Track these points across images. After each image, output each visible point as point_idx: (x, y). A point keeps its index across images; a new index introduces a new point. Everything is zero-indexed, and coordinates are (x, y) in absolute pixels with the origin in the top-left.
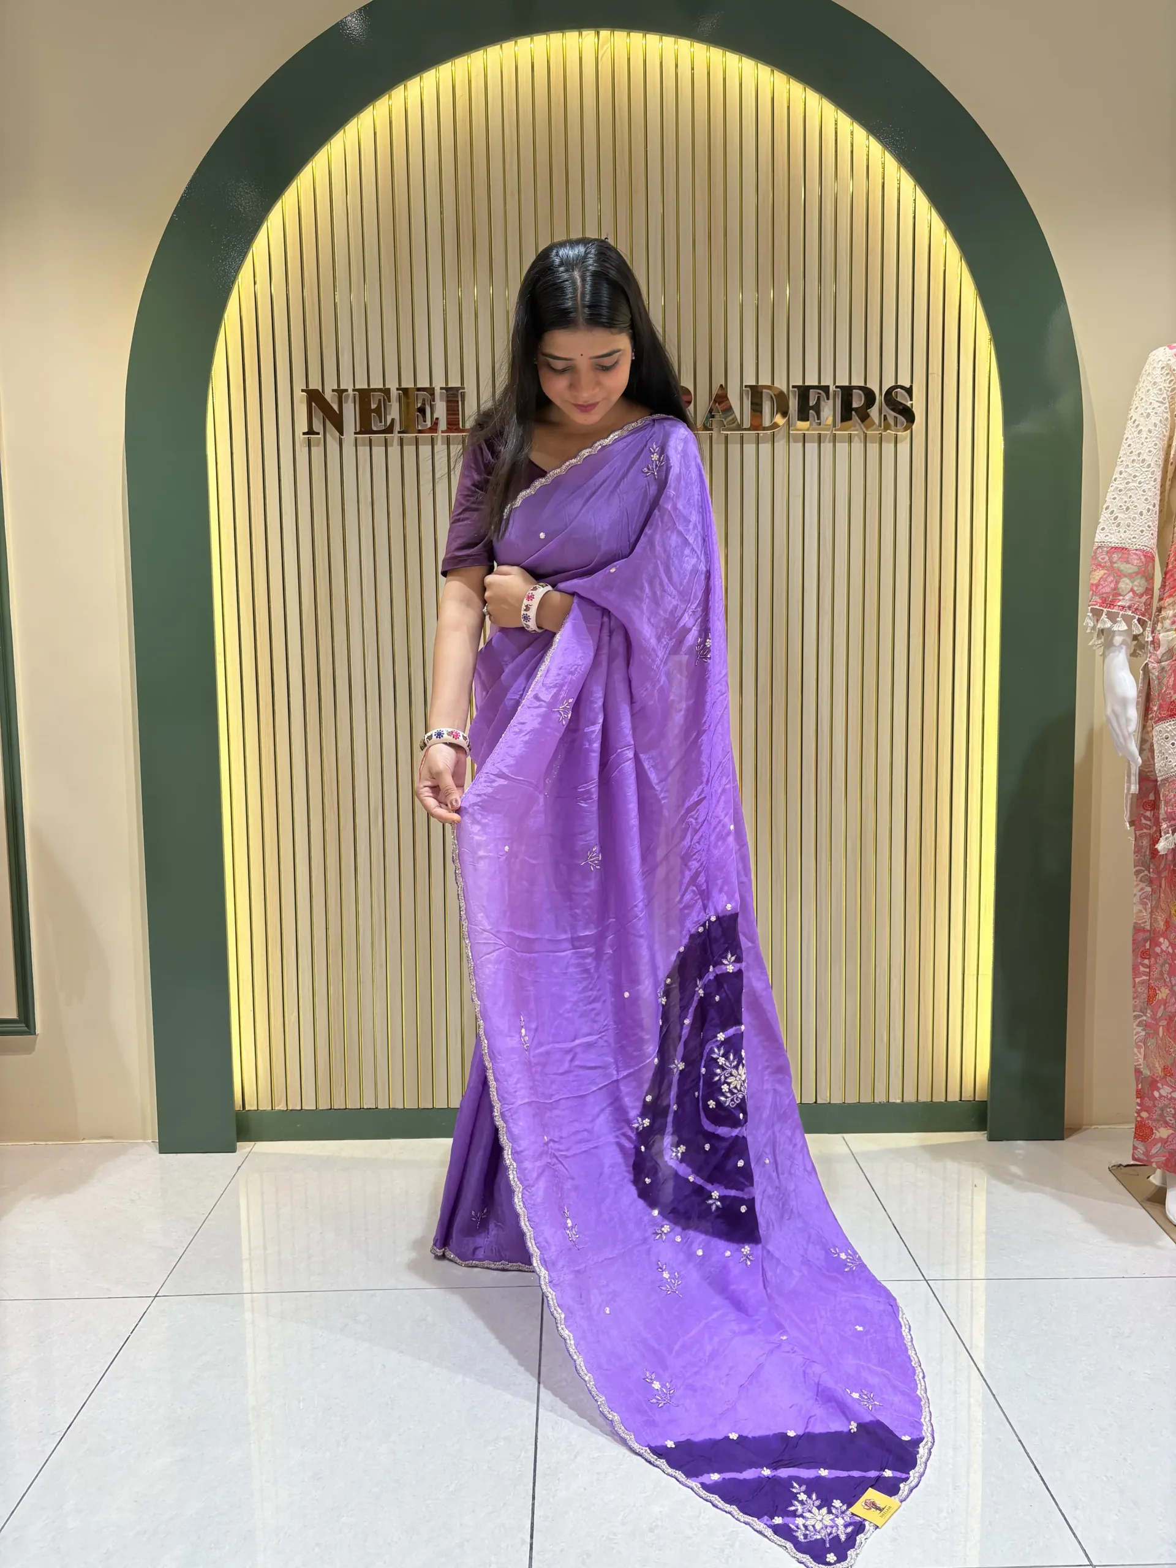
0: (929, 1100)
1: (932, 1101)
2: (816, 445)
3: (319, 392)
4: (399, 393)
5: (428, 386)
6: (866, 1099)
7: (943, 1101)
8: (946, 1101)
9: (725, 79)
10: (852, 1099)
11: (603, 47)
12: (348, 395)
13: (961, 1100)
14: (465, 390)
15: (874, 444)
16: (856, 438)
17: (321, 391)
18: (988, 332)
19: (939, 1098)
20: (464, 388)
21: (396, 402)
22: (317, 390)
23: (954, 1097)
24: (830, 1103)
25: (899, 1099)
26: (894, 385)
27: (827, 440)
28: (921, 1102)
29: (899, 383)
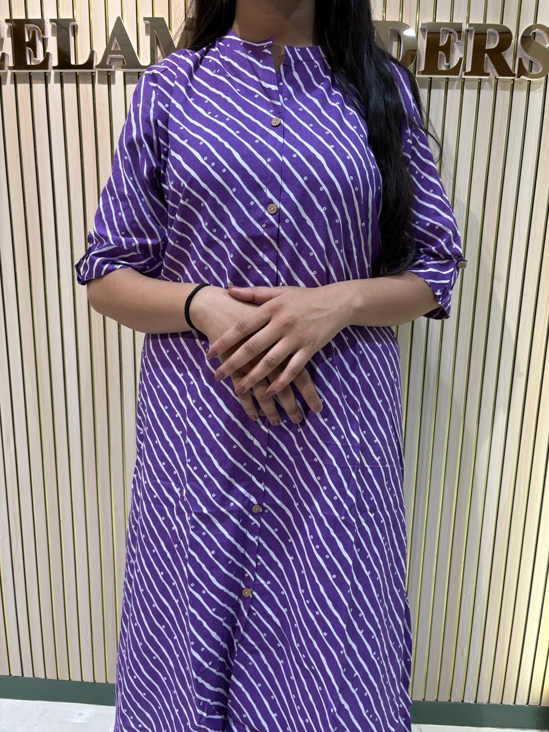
1: (501, 703)
2: (443, 91)
6: (444, 698)
7: (512, 704)
8: (514, 703)
13: (527, 704)
15: (506, 92)
16: (487, 83)
19: (509, 701)
23: (522, 701)
25: (473, 701)
26: (532, 24)
27: (455, 86)
28: (492, 703)
29: (538, 22)
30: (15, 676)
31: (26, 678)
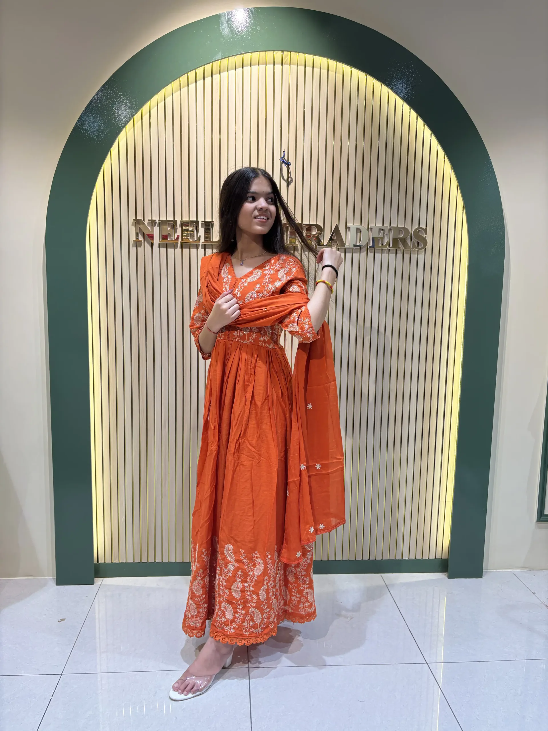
0: (421, 558)
1: (422, 558)
2: (380, 254)
3: (142, 220)
4: (181, 223)
5: (196, 220)
6: (392, 557)
8: (429, 558)
9: (343, 76)
10: (386, 558)
11: (285, 59)
12: (156, 222)
13: (435, 558)
14: (214, 223)
15: (408, 255)
17: (143, 220)
18: (463, 204)
19: (426, 557)
20: (213, 222)
21: (180, 227)
22: (141, 220)
23: (432, 557)
24: (375, 559)
25: (407, 558)
26: (417, 227)
27: (385, 252)
28: (417, 559)
29: (420, 227)
30: (158, 562)
31: (164, 562)
